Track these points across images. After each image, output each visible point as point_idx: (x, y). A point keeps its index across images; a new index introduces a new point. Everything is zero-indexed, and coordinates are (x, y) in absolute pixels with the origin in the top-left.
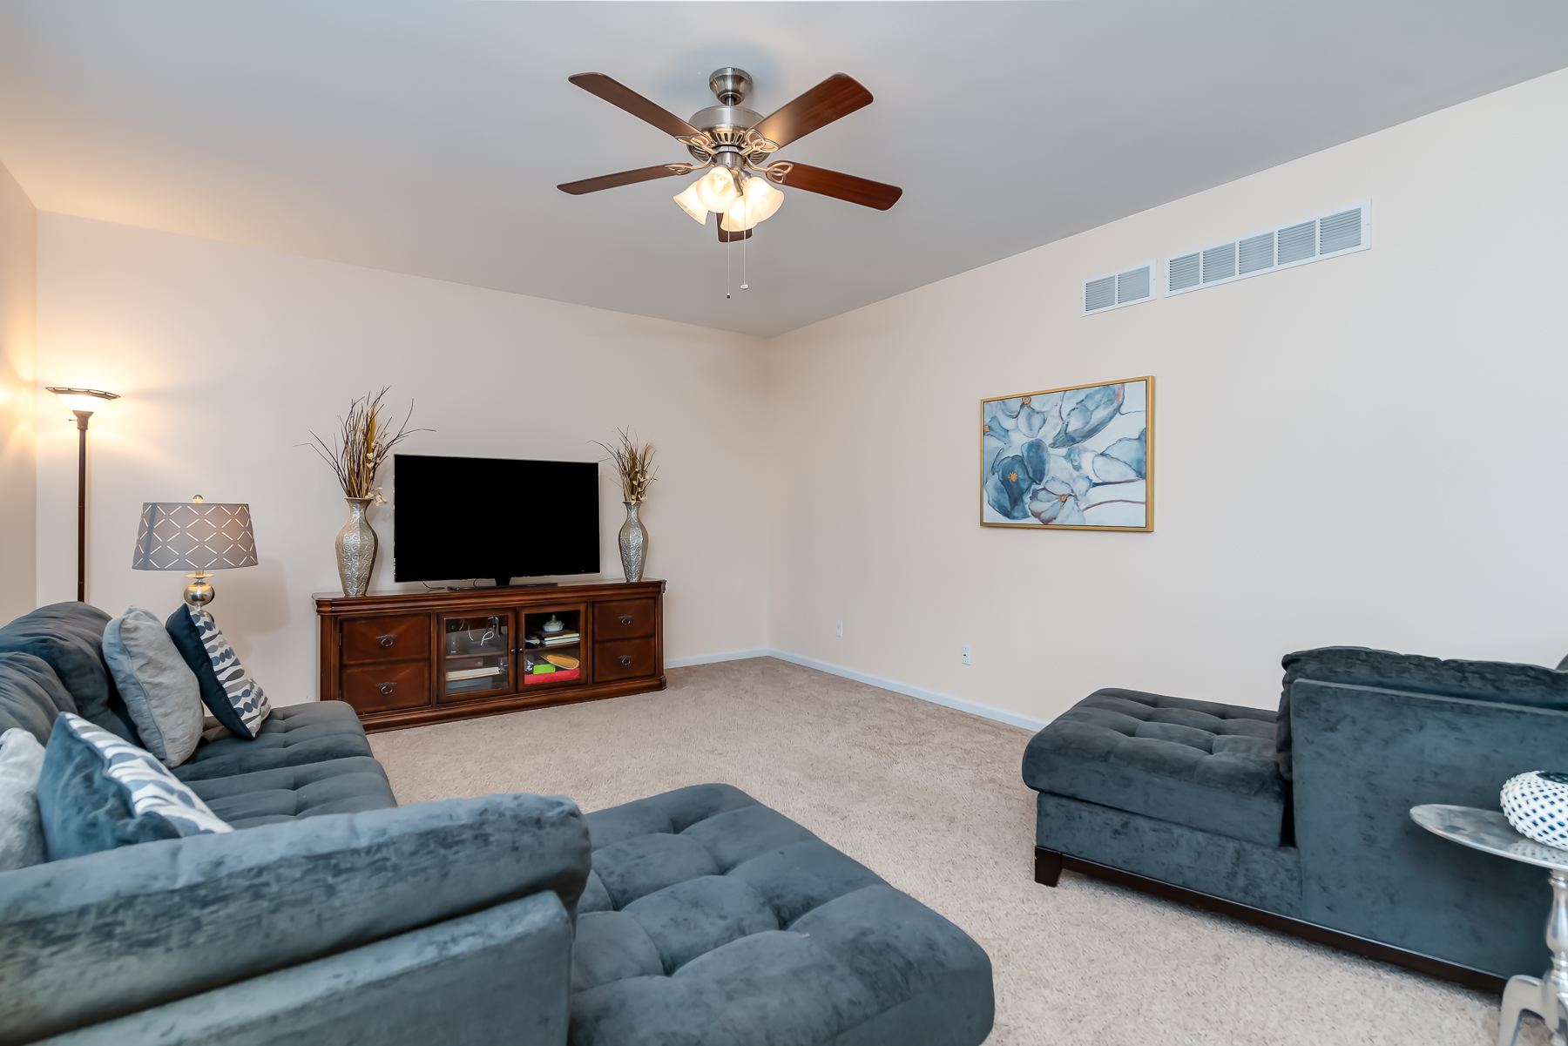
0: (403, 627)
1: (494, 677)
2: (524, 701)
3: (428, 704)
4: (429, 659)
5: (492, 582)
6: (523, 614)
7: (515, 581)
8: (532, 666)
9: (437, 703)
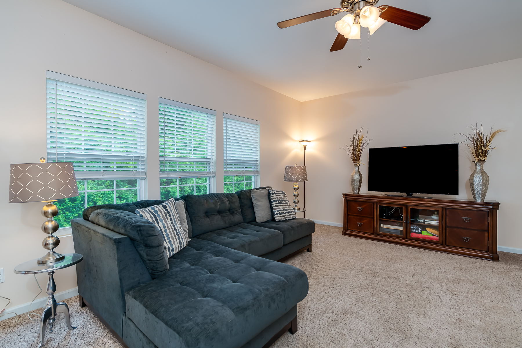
0: (365, 206)
1: (401, 231)
2: (410, 243)
3: (373, 233)
4: (373, 218)
5: (405, 194)
6: (410, 208)
7: (414, 195)
8: (421, 231)
9: (376, 234)
